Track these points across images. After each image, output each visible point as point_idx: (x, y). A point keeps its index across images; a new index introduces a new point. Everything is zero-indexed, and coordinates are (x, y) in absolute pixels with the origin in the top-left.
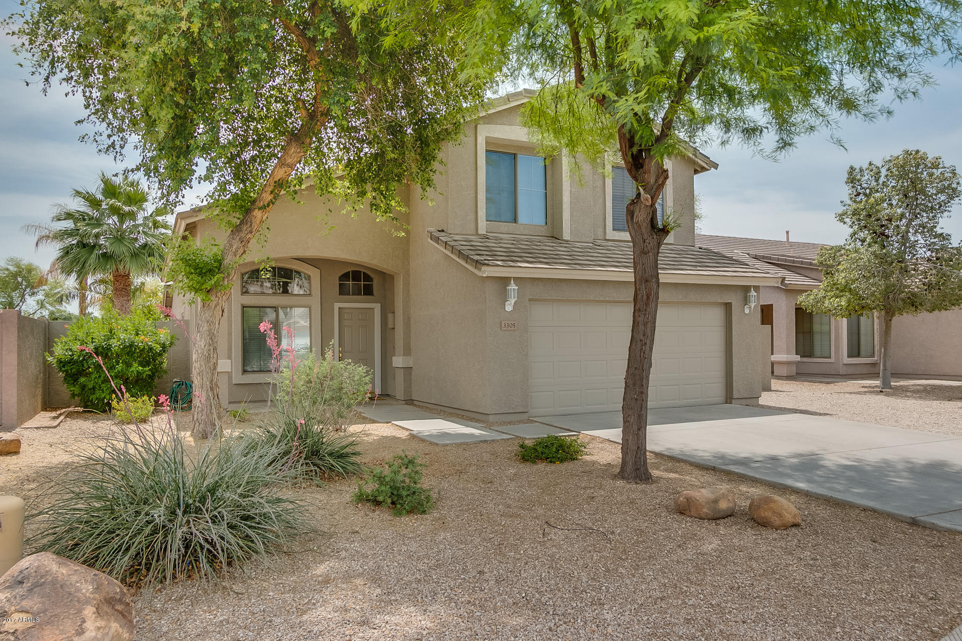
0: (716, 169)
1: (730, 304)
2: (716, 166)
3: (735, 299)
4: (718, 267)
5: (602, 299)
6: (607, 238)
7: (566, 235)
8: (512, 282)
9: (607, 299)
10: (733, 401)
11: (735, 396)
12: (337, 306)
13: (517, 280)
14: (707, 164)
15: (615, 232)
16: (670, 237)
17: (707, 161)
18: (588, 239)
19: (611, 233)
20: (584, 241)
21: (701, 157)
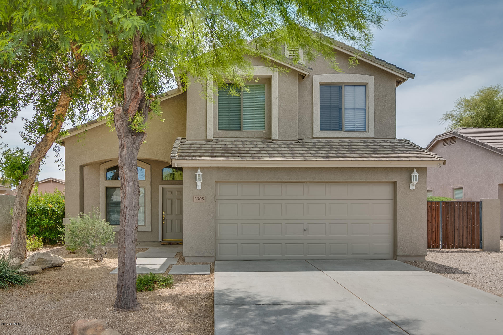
0: (413, 78)
1: (396, 182)
2: (412, 76)
3: (400, 179)
4: (387, 154)
5: (274, 180)
6: (314, 136)
7: (275, 136)
8: (199, 170)
9: (279, 180)
10: (398, 258)
11: (398, 254)
12: (161, 186)
13: (202, 168)
14: (404, 75)
15: (321, 132)
16: (371, 133)
17: (404, 73)
18: (294, 138)
19: (317, 133)
20: (290, 140)
21: (397, 70)
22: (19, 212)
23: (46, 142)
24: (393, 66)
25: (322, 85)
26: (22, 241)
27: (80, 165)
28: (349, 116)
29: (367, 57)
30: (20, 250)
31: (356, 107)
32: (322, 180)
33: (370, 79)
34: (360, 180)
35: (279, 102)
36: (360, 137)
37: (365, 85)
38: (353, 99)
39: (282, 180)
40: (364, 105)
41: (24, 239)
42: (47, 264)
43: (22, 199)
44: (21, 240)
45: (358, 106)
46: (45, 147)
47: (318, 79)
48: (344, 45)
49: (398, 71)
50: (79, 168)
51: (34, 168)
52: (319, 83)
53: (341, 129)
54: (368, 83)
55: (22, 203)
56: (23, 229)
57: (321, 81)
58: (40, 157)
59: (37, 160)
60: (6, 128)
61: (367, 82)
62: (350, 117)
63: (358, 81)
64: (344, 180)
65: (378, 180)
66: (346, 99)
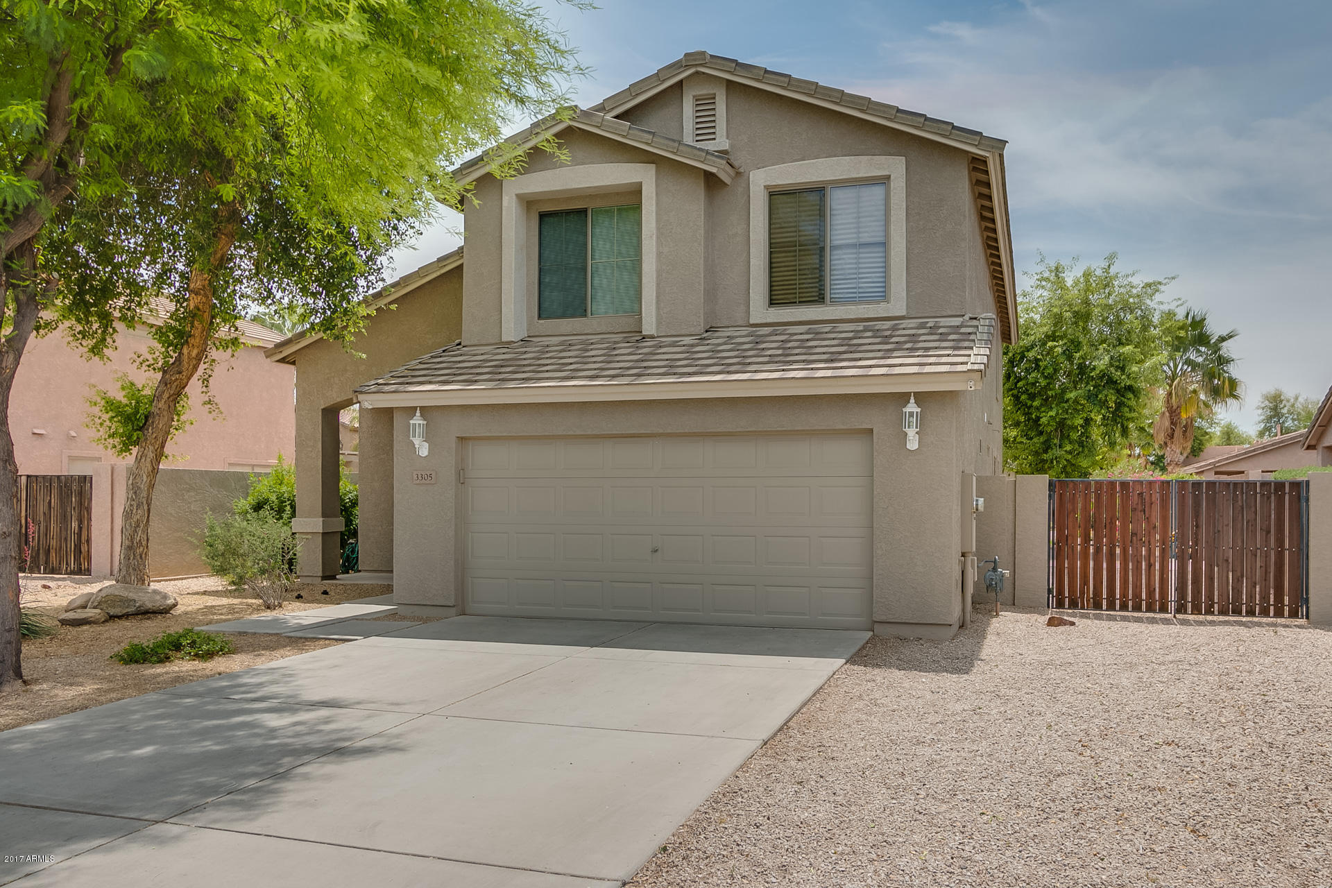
1: (872, 430)
2: (1000, 145)
3: (880, 422)
6: (753, 321)
7: (649, 327)
8: (418, 414)
10: (875, 626)
11: (877, 617)
14: (976, 145)
15: (772, 310)
16: (897, 305)
17: (975, 140)
18: (693, 329)
19: (760, 311)
20: (683, 333)
21: (958, 135)
22: (131, 505)
23: (180, 364)
24: (944, 126)
25: (775, 195)
26: (138, 561)
27: (322, 407)
28: (841, 264)
29: (874, 110)
30: (133, 578)
31: (862, 241)
32: (686, 431)
33: (895, 166)
34: (778, 429)
35: (659, 243)
36: (866, 316)
37: (884, 180)
38: (854, 221)
39: (594, 433)
40: (882, 234)
41: (141, 557)
42: (127, 607)
43: (138, 480)
44: (134, 559)
45: (866, 238)
46: (177, 376)
47: (761, 180)
48: (814, 87)
49: (960, 136)
50: (320, 413)
51: (157, 417)
52: (766, 187)
53: (820, 299)
54: (890, 176)
55: (139, 488)
56: (138, 539)
57: (768, 183)
58: (168, 395)
59: (163, 402)
60: (114, 342)
61: (887, 173)
62: (845, 267)
63: (863, 174)
64: (738, 430)
65: (823, 428)
66: (838, 222)
